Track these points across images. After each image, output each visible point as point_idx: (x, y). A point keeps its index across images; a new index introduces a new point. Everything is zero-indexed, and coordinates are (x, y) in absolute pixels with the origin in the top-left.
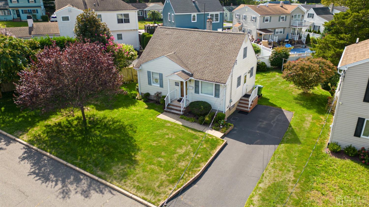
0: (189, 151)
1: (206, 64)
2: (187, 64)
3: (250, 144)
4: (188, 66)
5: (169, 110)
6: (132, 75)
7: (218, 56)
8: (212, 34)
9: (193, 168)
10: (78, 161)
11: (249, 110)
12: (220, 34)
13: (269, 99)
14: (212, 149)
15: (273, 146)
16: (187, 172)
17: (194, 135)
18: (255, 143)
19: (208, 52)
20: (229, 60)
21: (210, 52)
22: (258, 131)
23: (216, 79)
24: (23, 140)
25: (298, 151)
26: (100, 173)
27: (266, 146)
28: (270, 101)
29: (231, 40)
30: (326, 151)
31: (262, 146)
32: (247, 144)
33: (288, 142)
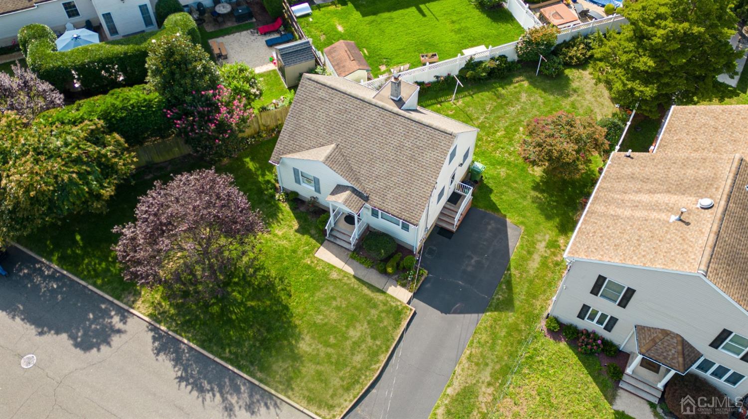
0: (366, 333)
1: (389, 181)
2: (359, 174)
3: (446, 314)
4: (361, 178)
5: (332, 240)
6: (259, 125)
7: (409, 169)
8: (399, 119)
9: (371, 365)
10: (227, 354)
11: (454, 229)
12: (413, 124)
13: (491, 191)
14: (395, 328)
15: (476, 315)
16: (363, 372)
17: (371, 299)
18: (452, 311)
19: (393, 157)
20: (425, 182)
21: (396, 158)
22: (460, 282)
23: (403, 213)
24: (140, 312)
25: (506, 327)
26: (259, 375)
27: (467, 315)
28: (493, 197)
29: (430, 142)
30: (542, 325)
31: (462, 315)
32: (442, 312)
33: (497, 308)
